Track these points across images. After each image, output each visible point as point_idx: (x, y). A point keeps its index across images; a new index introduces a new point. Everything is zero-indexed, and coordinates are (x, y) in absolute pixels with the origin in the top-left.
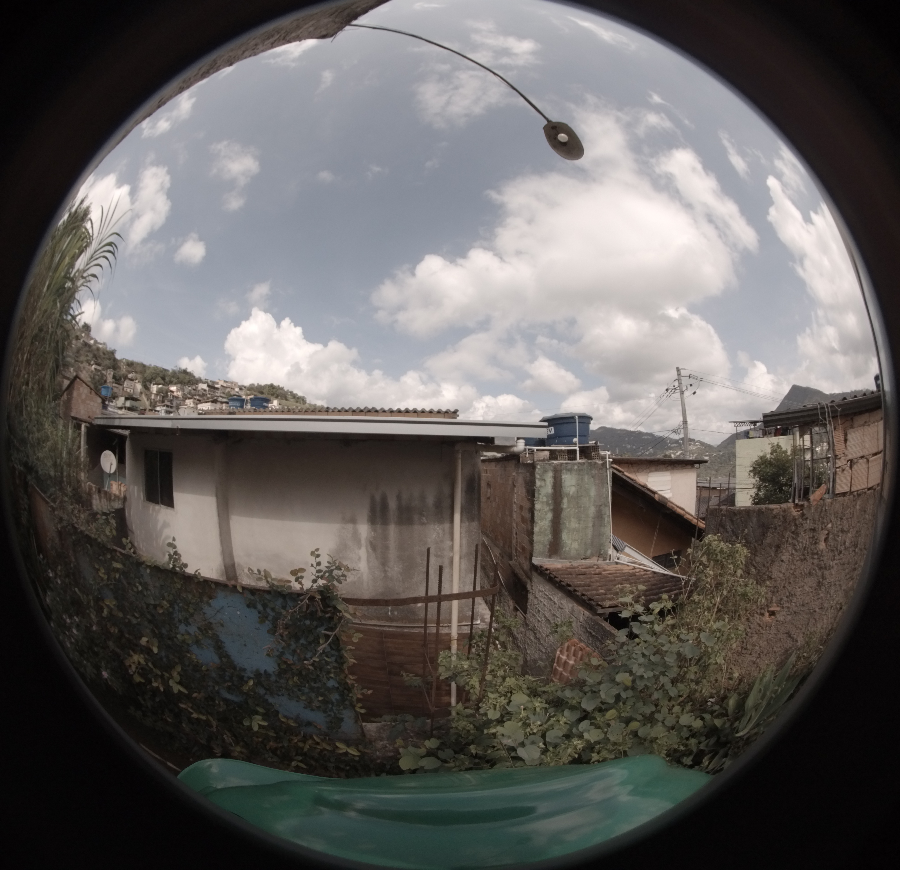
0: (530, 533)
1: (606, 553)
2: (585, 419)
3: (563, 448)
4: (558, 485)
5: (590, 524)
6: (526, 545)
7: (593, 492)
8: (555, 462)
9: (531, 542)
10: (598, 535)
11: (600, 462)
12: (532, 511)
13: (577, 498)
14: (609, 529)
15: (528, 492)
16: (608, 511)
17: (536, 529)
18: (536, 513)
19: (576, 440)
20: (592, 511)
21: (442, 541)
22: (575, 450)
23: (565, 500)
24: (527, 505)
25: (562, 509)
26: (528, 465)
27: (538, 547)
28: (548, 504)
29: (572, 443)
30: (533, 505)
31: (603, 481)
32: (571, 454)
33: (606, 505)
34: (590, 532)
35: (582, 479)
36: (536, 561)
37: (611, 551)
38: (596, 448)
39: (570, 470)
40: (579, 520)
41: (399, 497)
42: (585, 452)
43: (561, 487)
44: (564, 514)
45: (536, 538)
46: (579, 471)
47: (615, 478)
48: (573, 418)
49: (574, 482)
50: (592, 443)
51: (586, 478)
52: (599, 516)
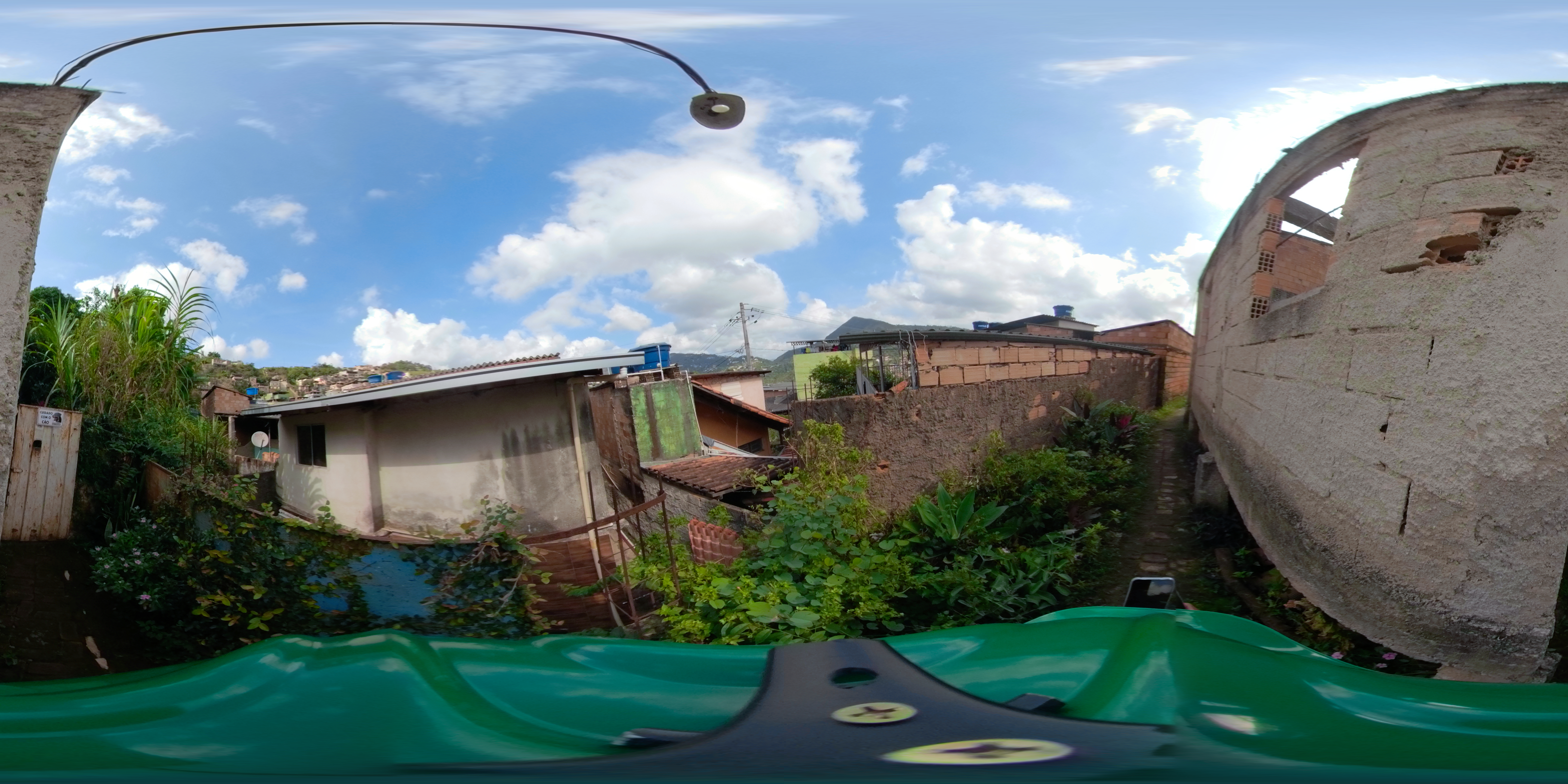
0: (634, 444)
1: (700, 449)
2: (665, 347)
3: (650, 372)
4: (650, 402)
5: (682, 429)
6: (631, 453)
7: (679, 404)
8: (645, 384)
9: (636, 451)
10: (689, 436)
11: (682, 380)
12: (632, 425)
13: (667, 410)
14: (697, 430)
15: (626, 411)
16: (694, 417)
17: (638, 440)
18: (636, 427)
19: (659, 364)
20: (681, 418)
21: (567, 462)
22: (660, 373)
23: (658, 413)
24: (626, 421)
25: (656, 421)
26: (621, 389)
27: (642, 454)
28: (644, 418)
29: (655, 367)
30: (632, 420)
31: (686, 394)
32: (657, 376)
33: (692, 413)
34: (682, 435)
35: (669, 395)
36: (644, 465)
37: (703, 448)
38: (676, 369)
39: (658, 389)
40: (672, 427)
41: (526, 431)
42: (668, 373)
43: (653, 403)
44: (659, 424)
45: (639, 447)
46: (665, 389)
47: (695, 389)
48: (655, 347)
49: (662, 398)
50: (672, 365)
51: (672, 393)
52: (688, 421)
